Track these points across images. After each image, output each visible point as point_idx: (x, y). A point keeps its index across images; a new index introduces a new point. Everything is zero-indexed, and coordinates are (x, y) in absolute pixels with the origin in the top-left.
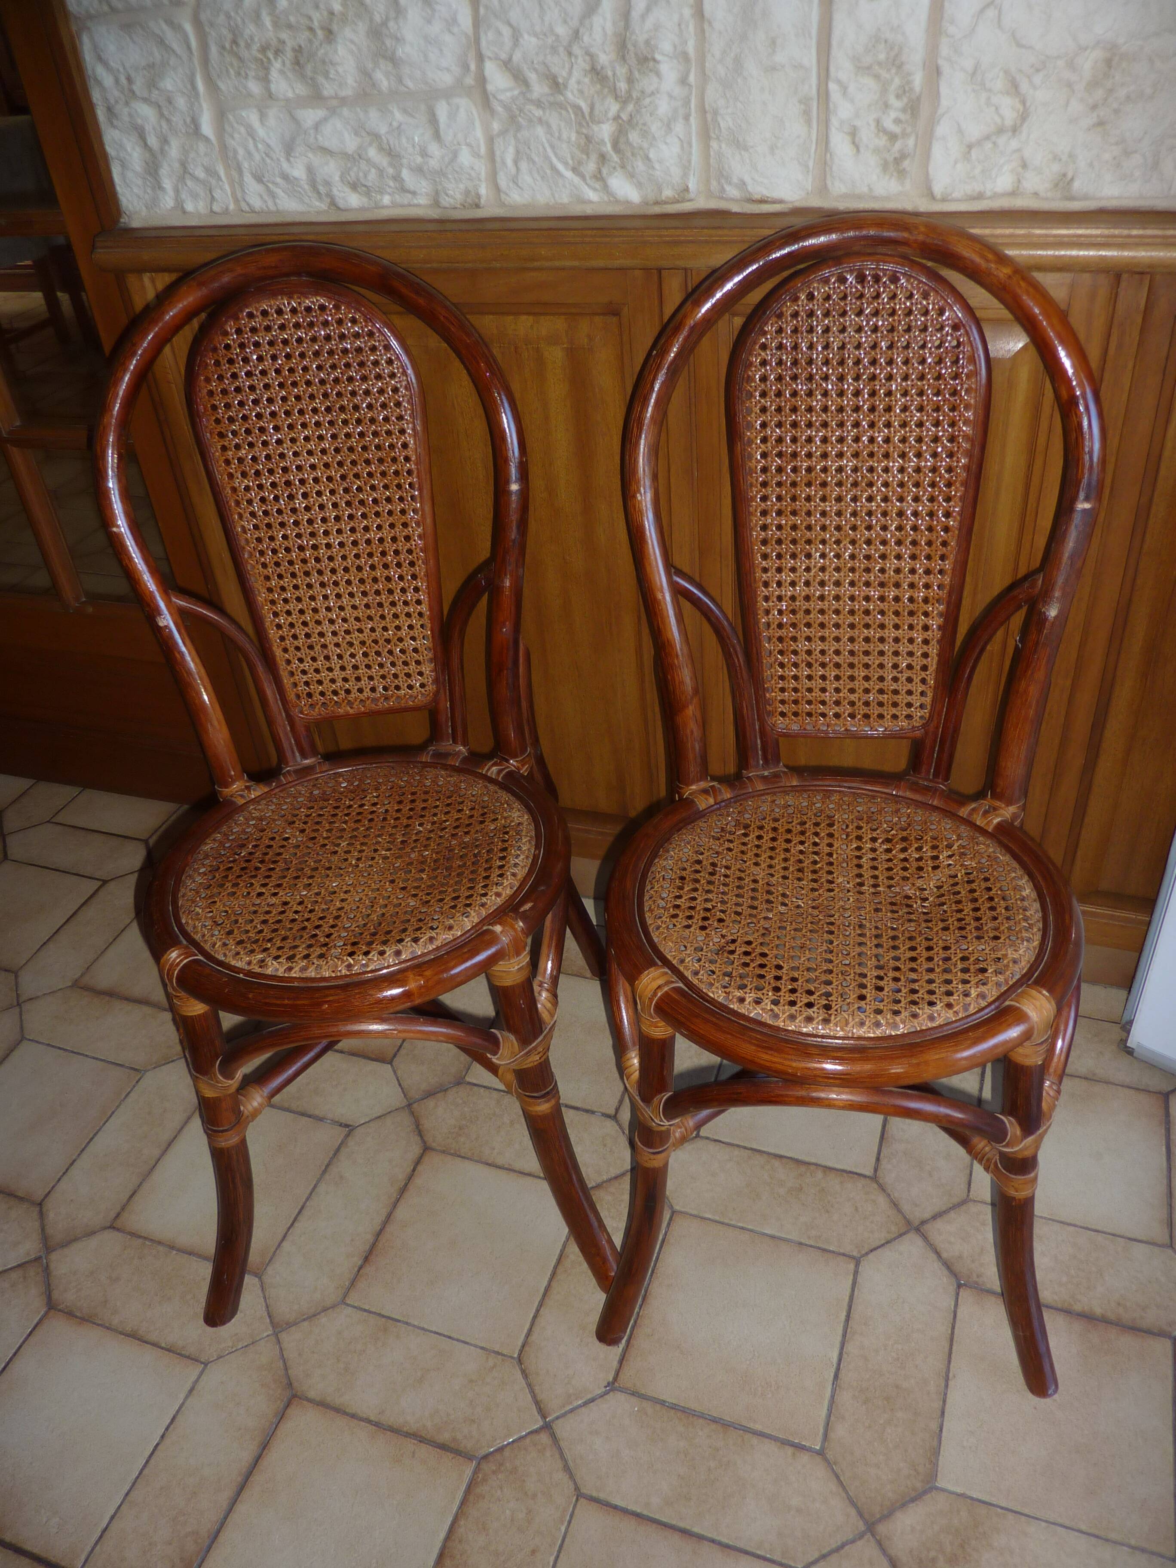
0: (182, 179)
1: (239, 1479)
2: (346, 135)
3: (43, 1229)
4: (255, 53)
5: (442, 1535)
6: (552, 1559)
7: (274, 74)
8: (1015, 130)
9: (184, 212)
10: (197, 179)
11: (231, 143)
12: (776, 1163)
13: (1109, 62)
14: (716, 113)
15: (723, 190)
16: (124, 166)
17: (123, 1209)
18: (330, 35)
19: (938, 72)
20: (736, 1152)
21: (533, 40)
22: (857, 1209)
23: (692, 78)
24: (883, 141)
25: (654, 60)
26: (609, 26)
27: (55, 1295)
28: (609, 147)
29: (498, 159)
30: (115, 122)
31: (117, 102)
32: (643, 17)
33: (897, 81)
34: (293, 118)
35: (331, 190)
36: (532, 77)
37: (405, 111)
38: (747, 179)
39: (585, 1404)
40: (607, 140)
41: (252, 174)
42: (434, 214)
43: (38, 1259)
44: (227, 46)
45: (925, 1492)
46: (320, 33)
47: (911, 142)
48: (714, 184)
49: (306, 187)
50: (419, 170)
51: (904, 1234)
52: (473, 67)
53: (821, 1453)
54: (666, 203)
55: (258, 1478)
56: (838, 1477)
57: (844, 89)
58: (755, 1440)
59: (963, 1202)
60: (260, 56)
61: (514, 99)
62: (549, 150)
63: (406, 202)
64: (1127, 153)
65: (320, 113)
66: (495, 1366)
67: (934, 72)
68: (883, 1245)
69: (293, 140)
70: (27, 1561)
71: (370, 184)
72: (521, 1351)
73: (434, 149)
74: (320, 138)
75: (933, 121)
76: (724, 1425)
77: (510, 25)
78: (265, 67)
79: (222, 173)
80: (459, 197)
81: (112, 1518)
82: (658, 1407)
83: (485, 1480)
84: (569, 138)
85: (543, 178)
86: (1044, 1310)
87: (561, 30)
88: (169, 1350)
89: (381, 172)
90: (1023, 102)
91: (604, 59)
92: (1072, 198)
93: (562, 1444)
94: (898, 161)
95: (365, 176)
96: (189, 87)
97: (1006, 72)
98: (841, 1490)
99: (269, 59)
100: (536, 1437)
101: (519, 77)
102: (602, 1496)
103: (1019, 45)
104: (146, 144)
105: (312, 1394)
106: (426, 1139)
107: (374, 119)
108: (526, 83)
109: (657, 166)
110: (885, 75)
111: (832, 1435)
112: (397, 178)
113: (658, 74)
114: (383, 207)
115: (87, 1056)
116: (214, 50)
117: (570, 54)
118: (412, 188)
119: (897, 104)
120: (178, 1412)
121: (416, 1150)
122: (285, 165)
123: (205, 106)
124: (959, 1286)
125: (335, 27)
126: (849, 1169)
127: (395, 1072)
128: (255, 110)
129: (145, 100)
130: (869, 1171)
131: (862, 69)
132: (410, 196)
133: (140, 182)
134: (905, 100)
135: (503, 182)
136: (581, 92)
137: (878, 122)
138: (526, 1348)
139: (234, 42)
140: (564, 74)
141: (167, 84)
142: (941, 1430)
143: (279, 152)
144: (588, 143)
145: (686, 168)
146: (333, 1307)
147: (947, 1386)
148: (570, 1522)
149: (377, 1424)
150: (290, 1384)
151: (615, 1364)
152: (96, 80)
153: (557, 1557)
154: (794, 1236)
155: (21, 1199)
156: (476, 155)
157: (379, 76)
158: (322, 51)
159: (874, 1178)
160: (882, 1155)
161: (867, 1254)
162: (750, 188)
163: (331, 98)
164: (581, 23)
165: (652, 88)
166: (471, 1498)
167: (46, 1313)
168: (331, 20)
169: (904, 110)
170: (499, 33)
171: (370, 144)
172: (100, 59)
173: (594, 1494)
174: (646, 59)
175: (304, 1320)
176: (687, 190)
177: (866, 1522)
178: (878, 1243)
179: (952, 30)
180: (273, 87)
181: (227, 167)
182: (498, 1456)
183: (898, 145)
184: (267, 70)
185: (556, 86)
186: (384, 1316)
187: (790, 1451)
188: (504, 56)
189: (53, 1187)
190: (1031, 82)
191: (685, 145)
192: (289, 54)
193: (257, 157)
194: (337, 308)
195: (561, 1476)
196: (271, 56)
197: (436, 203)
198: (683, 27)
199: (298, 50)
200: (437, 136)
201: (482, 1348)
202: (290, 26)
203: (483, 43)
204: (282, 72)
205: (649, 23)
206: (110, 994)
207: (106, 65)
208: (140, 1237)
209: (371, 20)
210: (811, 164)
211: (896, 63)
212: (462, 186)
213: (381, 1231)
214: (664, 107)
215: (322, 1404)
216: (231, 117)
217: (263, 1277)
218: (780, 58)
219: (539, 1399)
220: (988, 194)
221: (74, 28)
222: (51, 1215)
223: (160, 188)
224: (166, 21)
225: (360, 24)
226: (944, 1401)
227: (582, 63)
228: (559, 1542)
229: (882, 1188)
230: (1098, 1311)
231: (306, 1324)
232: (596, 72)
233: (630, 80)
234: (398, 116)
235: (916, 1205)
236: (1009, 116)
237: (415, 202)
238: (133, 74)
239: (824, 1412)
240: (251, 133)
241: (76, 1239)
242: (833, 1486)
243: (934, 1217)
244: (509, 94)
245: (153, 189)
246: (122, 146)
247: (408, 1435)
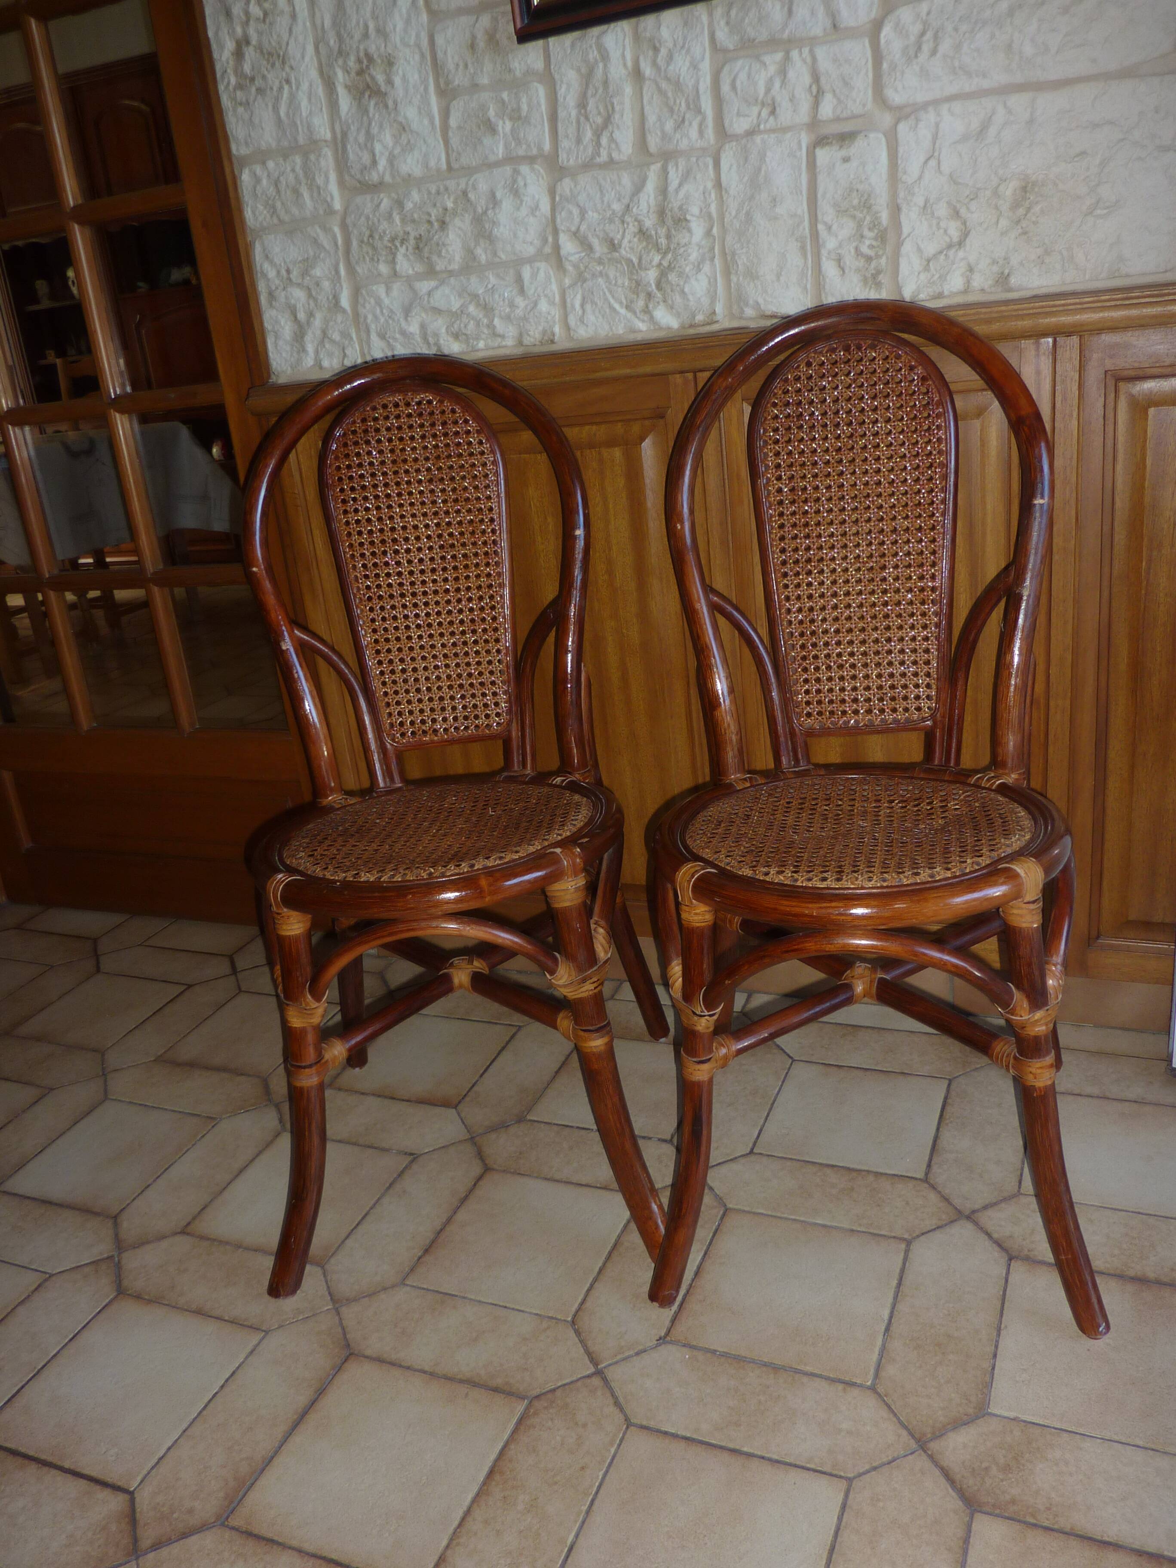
0: (322, 343)
1: (295, 1417)
2: (452, 298)
3: (116, 1235)
4: (386, 242)
5: (493, 1457)
6: (601, 1474)
7: (400, 257)
8: (961, 244)
9: (321, 368)
10: (333, 341)
11: (362, 311)
12: (828, 1171)
13: (1024, 189)
14: (734, 254)
15: (742, 311)
16: (277, 337)
17: (194, 1218)
18: (443, 224)
19: (899, 209)
20: (789, 1163)
21: (595, 215)
22: (907, 1203)
23: (715, 231)
24: (861, 263)
25: (686, 220)
26: (652, 202)
27: (125, 1283)
28: (654, 287)
29: (569, 305)
30: (274, 303)
31: (277, 288)
32: (677, 191)
33: (868, 218)
34: (411, 287)
35: (438, 340)
36: (595, 243)
37: (498, 276)
38: (761, 301)
39: (637, 1354)
40: (652, 282)
41: (377, 332)
42: (519, 351)
43: (110, 1258)
44: (365, 239)
45: (977, 1418)
46: (436, 224)
47: (883, 261)
48: (735, 307)
49: (419, 340)
50: (508, 318)
51: (956, 1220)
52: (550, 239)
53: (873, 1389)
54: (699, 326)
55: (312, 1417)
56: (889, 1407)
57: (829, 228)
58: (805, 1379)
59: (1014, 1196)
60: (390, 245)
61: (581, 260)
62: (607, 294)
63: (496, 345)
64: (1047, 252)
65: (433, 283)
66: (548, 1328)
67: (896, 210)
68: (935, 1229)
69: (411, 305)
70: (85, 1482)
71: (469, 332)
72: (575, 1316)
73: (520, 302)
74: (432, 301)
75: (899, 245)
76: (775, 1368)
77: (579, 206)
78: (392, 254)
79: (354, 336)
80: (538, 336)
81: (169, 1449)
82: (709, 1355)
83: (536, 1414)
84: (623, 284)
85: (603, 317)
86: (1096, 1274)
87: (617, 207)
88: (232, 1322)
89: (478, 323)
90: (964, 223)
91: (648, 223)
92: (1010, 290)
93: (612, 1384)
94: (874, 276)
95: (465, 327)
96: (333, 273)
97: (949, 203)
98: (891, 1416)
99: (396, 247)
100: (588, 1381)
101: (585, 245)
102: (652, 1424)
103: (956, 183)
104: (296, 317)
105: (368, 1352)
106: (487, 1162)
107: (475, 284)
108: (590, 248)
109: (691, 297)
110: (860, 215)
111: (883, 1374)
112: (491, 326)
113: (689, 231)
114: (478, 350)
115: (166, 1109)
116: (355, 243)
117: (623, 222)
118: (501, 332)
119: (871, 234)
120: (238, 1368)
121: (477, 1169)
122: (403, 324)
123: (345, 285)
124: (1010, 1259)
125: (447, 219)
126: (900, 1173)
127: (459, 1114)
128: (383, 285)
129: (299, 285)
130: (920, 1175)
131: (841, 212)
132: (499, 340)
133: (288, 348)
134: (876, 231)
135: (572, 321)
136: (632, 249)
137: (857, 249)
138: (580, 1313)
139: (371, 236)
140: (619, 236)
141: (317, 272)
142: (993, 1368)
143: (400, 315)
144: (637, 286)
145: (713, 299)
146: (393, 1286)
147: (999, 1335)
148: (619, 1445)
149: (432, 1374)
150: (348, 1346)
151: (667, 1323)
152: (262, 272)
153: (607, 1472)
154: (846, 1225)
155: (97, 1214)
156: (552, 303)
157: (479, 251)
158: (437, 237)
159: (926, 1180)
160: (933, 1162)
161: (918, 1236)
162: (762, 307)
163: (442, 272)
164: (631, 200)
165: (686, 240)
166: (522, 1428)
167: (116, 1297)
168: (445, 214)
169: (876, 239)
170: (571, 213)
171: (470, 302)
172: (267, 257)
173: (645, 1423)
174: (680, 220)
175: (364, 1297)
176: (714, 313)
177: (918, 1441)
178: (928, 1229)
179: (904, 178)
180: (398, 267)
181: (358, 331)
182: (549, 1396)
183: (874, 264)
184: (394, 255)
185: (613, 246)
186: (441, 1293)
187: (840, 1387)
188: (573, 229)
189: (128, 1205)
190: (968, 209)
191: (712, 281)
192: (412, 242)
193: (382, 320)
194: (441, 402)
195: (611, 1409)
196: (398, 244)
197: (520, 343)
198: (707, 194)
199: (419, 238)
200: (522, 291)
201: (537, 1314)
202: (413, 221)
203: (558, 220)
204: (405, 255)
205: (681, 194)
206: (192, 1065)
207: (272, 263)
208: (208, 1239)
209: (475, 212)
210: (809, 286)
211: (867, 205)
212: (541, 328)
213: (441, 1230)
214: (694, 255)
215: (380, 1360)
216: (364, 292)
217: (327, 1267)
218: (780, 210)
219: (591, 1350)
220: (946, 293)
221: (249, 239)
222: (125, 1225)
223: (304, 350)
224: (320, 227)
225: (467, 215)
226: (996, 1347)
227: (632, 228)
228: (609, 1461)
229: (933, 1187)
230: (1151, 1275)
231: (367, 1299)
232: (642, 233)
233: (669, 237)
234: (493, 280)
235: (967, 1199)
236: (955, 234)
237: (504, 343)
238: (291, 267)
239: (875, 1357)
240: (379, 302)
241: (148, 1242)
242: (884, 1413)
243: (985, 1208)
244: (577, 256)
245: (298, 352)
246: (277, 322)
247: (461, 1381)
